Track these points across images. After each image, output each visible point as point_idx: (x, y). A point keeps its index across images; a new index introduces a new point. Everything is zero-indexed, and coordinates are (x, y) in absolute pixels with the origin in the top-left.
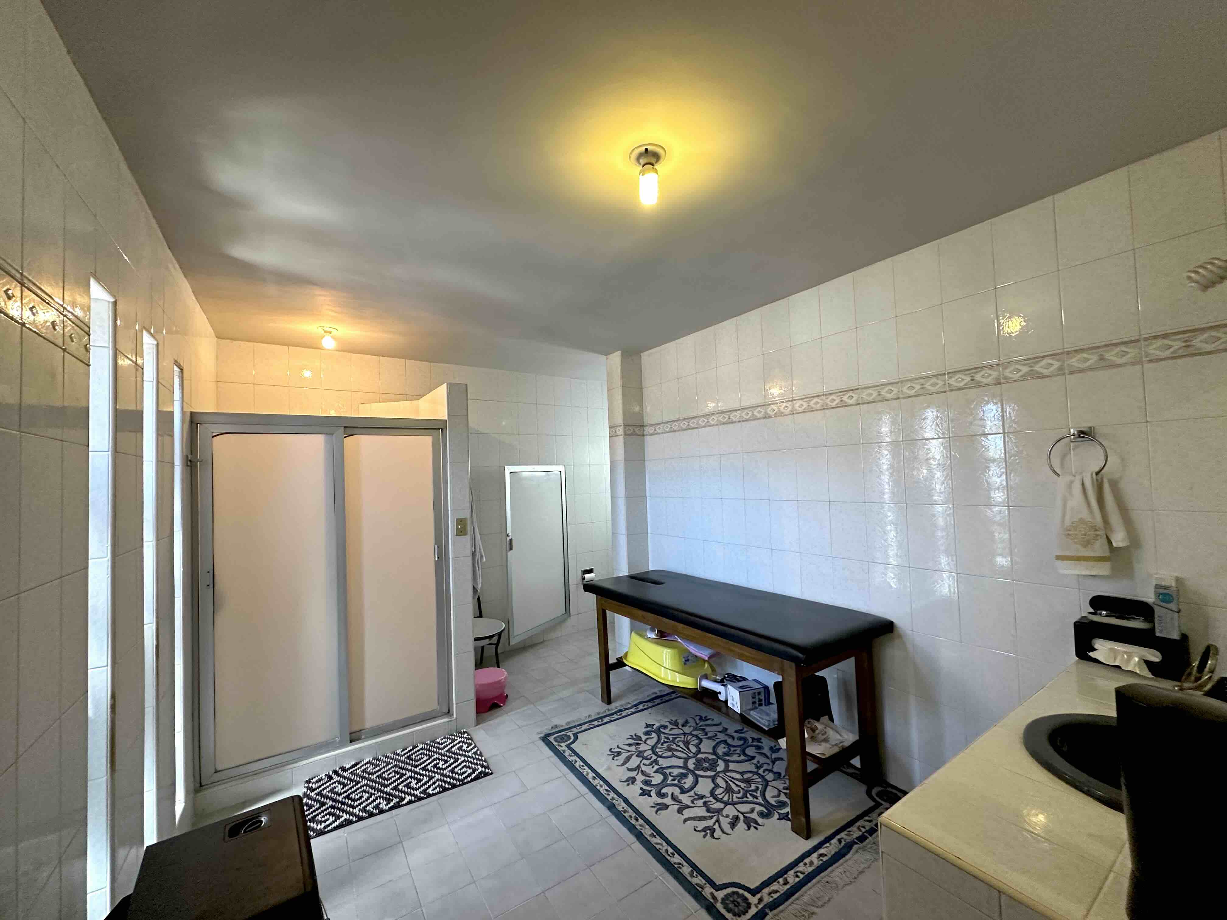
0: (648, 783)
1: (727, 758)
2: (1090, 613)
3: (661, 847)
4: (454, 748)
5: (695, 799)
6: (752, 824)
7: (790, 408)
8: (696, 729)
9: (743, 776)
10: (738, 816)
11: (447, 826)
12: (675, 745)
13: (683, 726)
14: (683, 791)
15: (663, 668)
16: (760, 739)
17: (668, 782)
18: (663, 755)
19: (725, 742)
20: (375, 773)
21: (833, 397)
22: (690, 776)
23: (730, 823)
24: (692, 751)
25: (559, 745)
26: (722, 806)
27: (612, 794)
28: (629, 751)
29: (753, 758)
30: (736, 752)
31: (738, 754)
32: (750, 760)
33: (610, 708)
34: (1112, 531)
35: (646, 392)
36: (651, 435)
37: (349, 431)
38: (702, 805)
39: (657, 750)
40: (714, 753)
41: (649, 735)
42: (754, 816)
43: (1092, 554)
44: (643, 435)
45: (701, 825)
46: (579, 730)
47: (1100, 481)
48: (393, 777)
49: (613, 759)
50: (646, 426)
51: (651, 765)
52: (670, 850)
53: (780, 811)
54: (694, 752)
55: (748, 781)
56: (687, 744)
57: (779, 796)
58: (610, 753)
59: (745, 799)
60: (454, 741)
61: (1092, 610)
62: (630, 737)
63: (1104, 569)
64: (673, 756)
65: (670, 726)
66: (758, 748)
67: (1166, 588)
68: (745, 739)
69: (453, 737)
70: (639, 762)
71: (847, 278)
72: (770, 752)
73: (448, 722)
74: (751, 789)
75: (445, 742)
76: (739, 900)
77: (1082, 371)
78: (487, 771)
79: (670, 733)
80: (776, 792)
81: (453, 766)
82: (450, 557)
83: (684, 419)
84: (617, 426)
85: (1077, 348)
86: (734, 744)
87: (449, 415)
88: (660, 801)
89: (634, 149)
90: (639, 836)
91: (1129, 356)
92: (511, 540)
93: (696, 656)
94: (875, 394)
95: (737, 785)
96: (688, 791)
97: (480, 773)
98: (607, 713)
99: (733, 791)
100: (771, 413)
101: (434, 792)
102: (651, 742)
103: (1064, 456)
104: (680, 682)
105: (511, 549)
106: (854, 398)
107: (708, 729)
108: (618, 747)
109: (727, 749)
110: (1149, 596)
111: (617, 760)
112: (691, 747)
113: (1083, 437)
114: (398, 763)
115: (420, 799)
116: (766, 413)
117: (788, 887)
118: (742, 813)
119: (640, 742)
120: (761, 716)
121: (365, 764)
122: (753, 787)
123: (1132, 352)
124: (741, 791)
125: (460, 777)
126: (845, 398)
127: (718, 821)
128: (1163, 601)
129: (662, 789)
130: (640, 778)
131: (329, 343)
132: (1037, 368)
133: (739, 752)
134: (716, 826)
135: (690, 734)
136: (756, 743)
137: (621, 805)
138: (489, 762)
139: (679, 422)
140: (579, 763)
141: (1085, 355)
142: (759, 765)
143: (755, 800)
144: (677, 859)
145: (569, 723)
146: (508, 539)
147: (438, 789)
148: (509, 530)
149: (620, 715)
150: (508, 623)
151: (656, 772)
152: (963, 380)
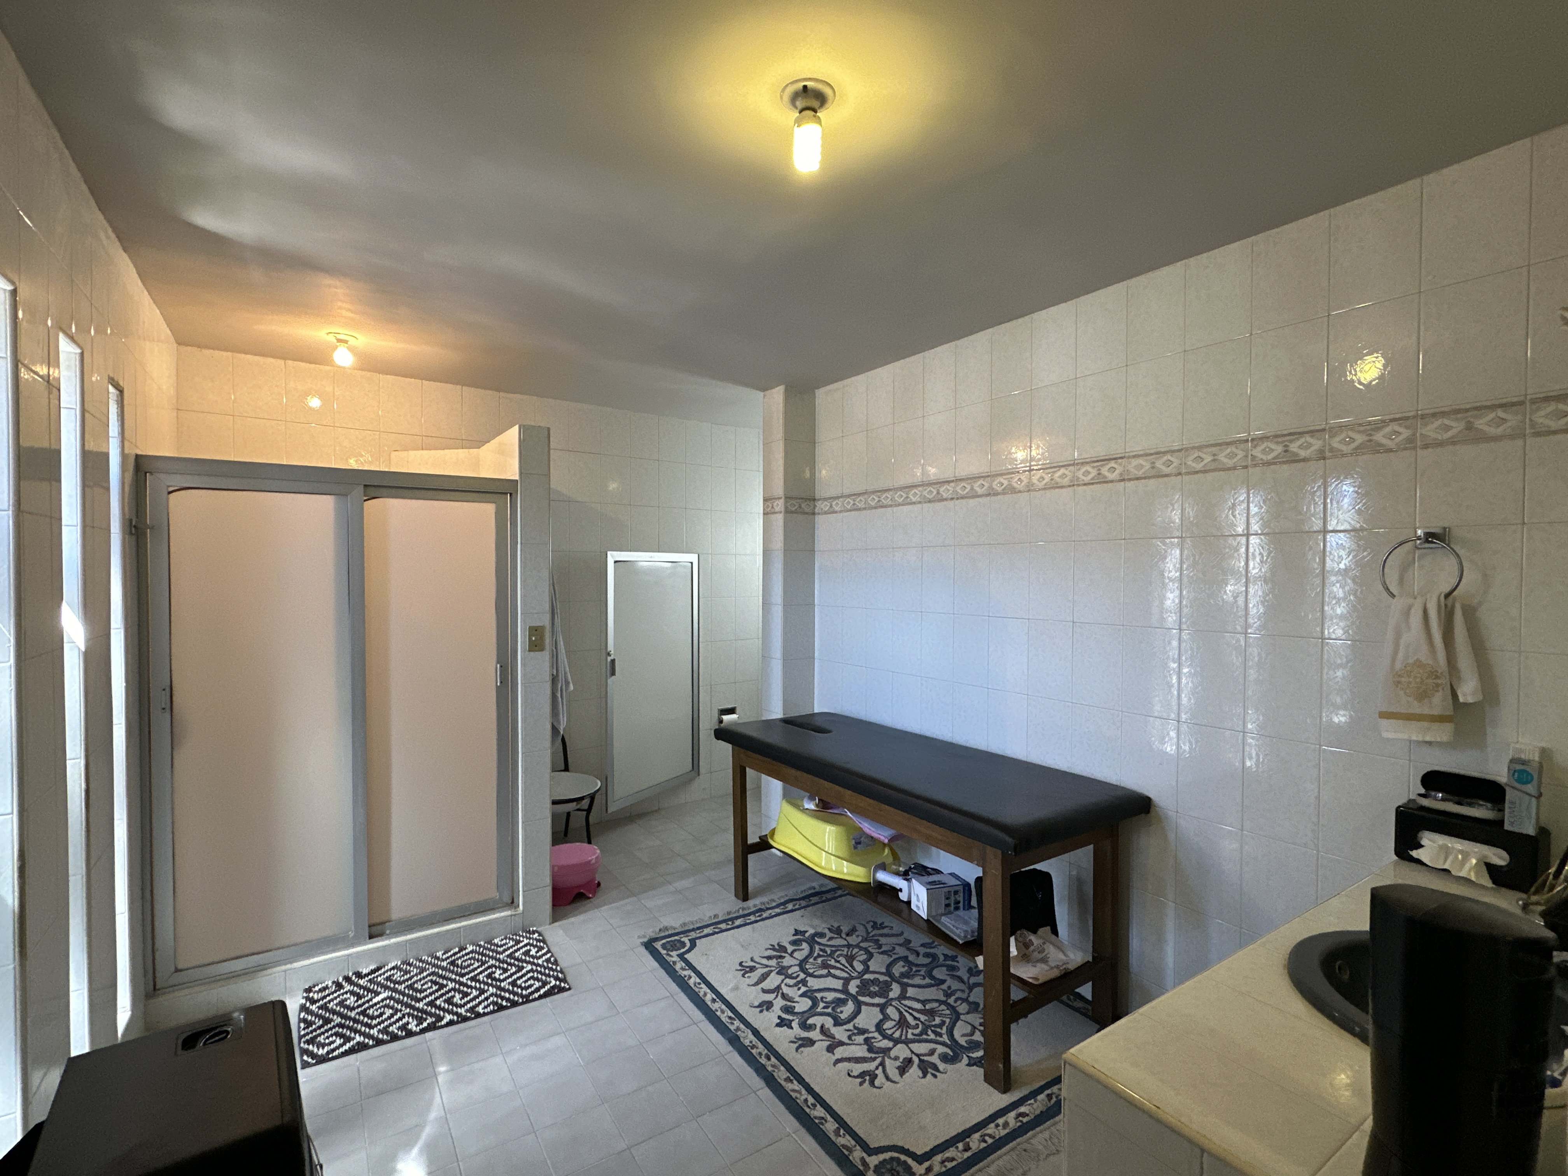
0: (790, 1010)
1: (905, 980)
2: (1420, 795)
3: (798, 1096)
4: (519, 953)
5: (854, 1034)
6: (929, 1070)
7: (1025, 481)
8: (865, 940)
9: (925, 1006)
10: (911, 1058)
11: (501, 1056)
12: (833, 960)
13: (848, 935)
14: (838, 1023)
15: (824, 853)
16: (956, 957)
17: (819, 1010)
18: (815, 973)
19: (905, 959)
20: (404, 981)
21: (1088, 468)
22: (850, 1002)
23: (898, 1068)
24: (857, 969)
25: (668, 955)
26: (891, 1044)
27: (737, 1023)
28: (767, 966)
29: (943, 982)
30: (920, 973)
31: (920, 975)
32: (937, 985)
33: (745, 906)
34: (1459, 678)
35: (820, 450)
36: (826, 513)
37: (372, 492)
38: (862, 1042)
39: (807, 967)
40: (889, 973)
41: (798, 945)
42: (934, 1059)
43: (1426, 711)
44: (814, 514)
45: (858, 1068)
46: (698, 935)
47: (1449, 605)
48: (429, 988)
49: (743, 976)
50: (819, 500)
51: (796, 986)
52: (811, 1100)
53: (971, 1055)
54: (859, 971)
55: (931, 1013)
56: (850, 959)
57: (972, 1034)
58: (740, 968)
59: (925, 1037)
60: (518, 942)
61: (1423, 791)
62: (770, 947)
63: (1442, 733)
64: (829, 974)
65: (829, 935)
66: (952, 968)
67: (1524, 762)
68: (934, 957)
69: (518, 938)
70: (780, 981)
71: (1118, 289)
72: (968, 975)
73: (511, 916)
74: (934, 1023)
75: (506, 944)
76: (899, 1169)
77: (1441, 444)
78: (563, 985)
79: (829, 943)
80: (968, 1029)
81: (515, 977)
82: (519, 682)
83: (874, 492)
84: (776, 499)
85: (1437, 410)
86: (919, 963)
87: (521, 473)
88: (805, 1034)
89: (787, 85)
90: (770, 1080)
91: (1509, 424)
92: (613, 661)
93: (872, 837)
94: (1147, 466)
95: (915, 1018)
96: (845, 1024)
97: (553, 988)
98: (741, 913)
99: (909, 1026)
100: (998, 489)
101: (486, 1011)
102: (799, 955)
103: (1405, 567)
104: (848, 874)
105: (613, 673)
106: (1117, 472)
107: (883, 940)
108: (752, 960)
109: (906, 968)
110: (1500, 774)
111: (749, 977)
112: (855, 963)
113: (1432, 542)
114: (437, 970)
115: (465, 1019)
116: (991, 487)
117: (969, 1154)
118: (918, 1055)
119: (783, 954)
120: (956, 925)
121: (391, 969)
122: (938, 1020)
123: (1512, 419)
124: (920, 1026)
125: (524, 992)
126: (1105, 471)
127: (882, 1064)
128: (1519, 781)
129: (808, 1018)
130: (779, 1003)
131: (343, 358)
132: (1379, 437)
133: (924, 974)
134: (879, 1072)
135: (857, 946)
136: (950, 963)
137: (748, 1038)
138: (566, 974)
139: (866, 496)
140: (694, 980)
141: (1446, 422)
142: (949, 992)
143: (938, 1038)
144: (819, 1112)
145: (685, 924)
146: (609, 659)
147: (491, 1007)
148: (611, 647)
149: (759, 916)
150: (606, 781)
151: (803, 995)
152: (1273, 450)
